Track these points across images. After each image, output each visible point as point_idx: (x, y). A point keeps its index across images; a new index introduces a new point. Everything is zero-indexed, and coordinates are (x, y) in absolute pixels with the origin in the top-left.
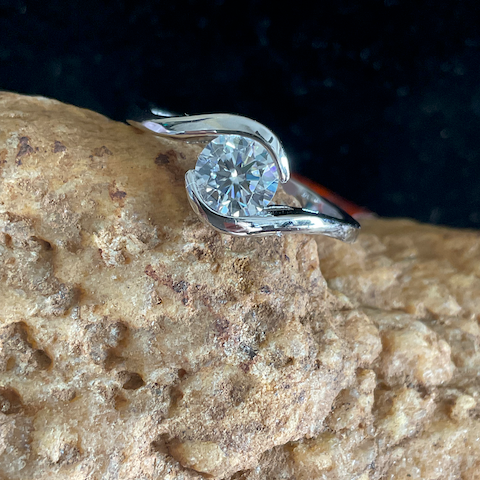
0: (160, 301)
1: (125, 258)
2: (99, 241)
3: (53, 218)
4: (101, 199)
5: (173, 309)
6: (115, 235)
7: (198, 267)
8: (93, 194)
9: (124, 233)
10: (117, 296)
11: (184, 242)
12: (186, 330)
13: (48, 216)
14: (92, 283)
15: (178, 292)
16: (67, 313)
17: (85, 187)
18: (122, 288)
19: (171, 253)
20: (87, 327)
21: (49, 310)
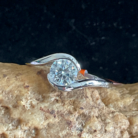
0: (47, 118)
1: (33, 106)
2: (23, 103)
3: (7, 99)
4: (21, 89)
5: (51, 120)
6: (28, 100)
7: (57, 105)
8: (18, 88)
9: (31, 99)
10: (32, 119)
11: (51, 98)
12: (57, 126)
13: (5, 98)
14: (23, 117)
15: (52, 114)
16: (17, 128)
18: (33, 116)
19: (47, 102)
20: (24, 132)
21: (11, 128)
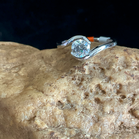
0: (128, 79)
1: (120, 70)
2: (114, 67)
3: (103, 63)
4: (113, 59)
5: (131, 81)
6: (117, 66)
7: (136, 71)
8: (111, 58)
9: (119, 65)
10: (119, 78)
11: (132, 66)
12: (135, 85)
13: (102, 63)
14: (113, 76)
15: (132, 77)
16: (108, 82)
17: (110, 56)
18: (120, 76)
19: (130, 69)
20: (113, 85)
21: (104, 81)
